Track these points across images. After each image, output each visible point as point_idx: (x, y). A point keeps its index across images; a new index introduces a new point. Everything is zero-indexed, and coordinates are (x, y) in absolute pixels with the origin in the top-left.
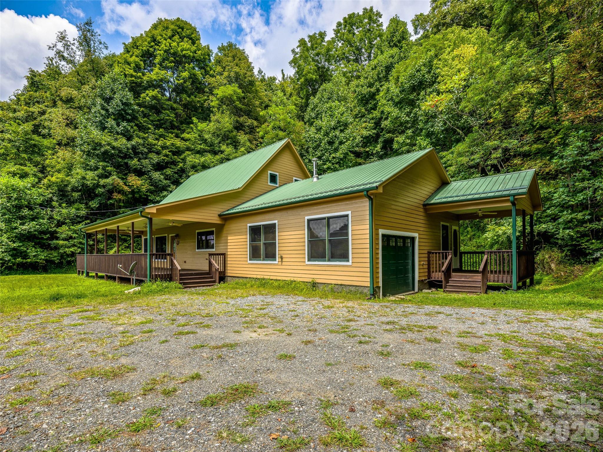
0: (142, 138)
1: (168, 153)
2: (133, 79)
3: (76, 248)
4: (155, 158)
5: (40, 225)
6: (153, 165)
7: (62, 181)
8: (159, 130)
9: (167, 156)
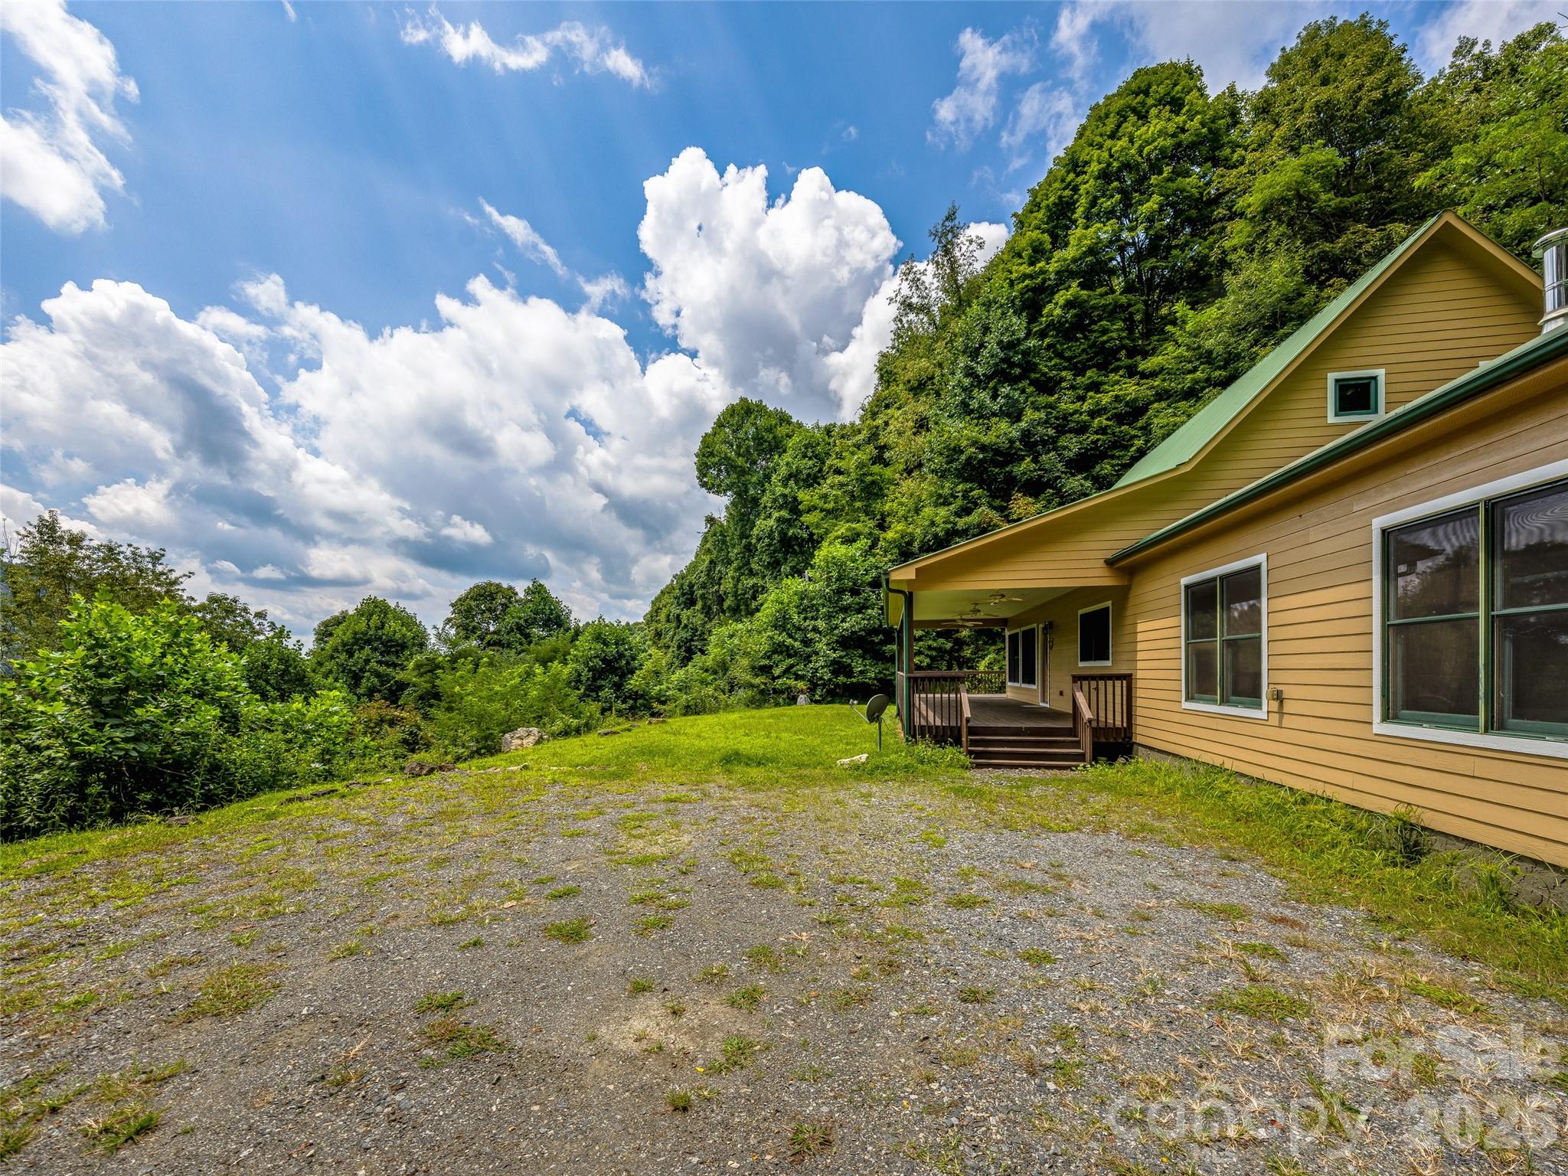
0: (1045, 407)
1: (1105, 422)
2: (1027, 282)
3: (922, 657)
4: (1072, 445)
5: (869, 620)
6: (1069, 463)
7: (903, 537)
8: (1083, 376)
9: (1102, 430)
